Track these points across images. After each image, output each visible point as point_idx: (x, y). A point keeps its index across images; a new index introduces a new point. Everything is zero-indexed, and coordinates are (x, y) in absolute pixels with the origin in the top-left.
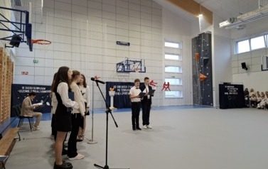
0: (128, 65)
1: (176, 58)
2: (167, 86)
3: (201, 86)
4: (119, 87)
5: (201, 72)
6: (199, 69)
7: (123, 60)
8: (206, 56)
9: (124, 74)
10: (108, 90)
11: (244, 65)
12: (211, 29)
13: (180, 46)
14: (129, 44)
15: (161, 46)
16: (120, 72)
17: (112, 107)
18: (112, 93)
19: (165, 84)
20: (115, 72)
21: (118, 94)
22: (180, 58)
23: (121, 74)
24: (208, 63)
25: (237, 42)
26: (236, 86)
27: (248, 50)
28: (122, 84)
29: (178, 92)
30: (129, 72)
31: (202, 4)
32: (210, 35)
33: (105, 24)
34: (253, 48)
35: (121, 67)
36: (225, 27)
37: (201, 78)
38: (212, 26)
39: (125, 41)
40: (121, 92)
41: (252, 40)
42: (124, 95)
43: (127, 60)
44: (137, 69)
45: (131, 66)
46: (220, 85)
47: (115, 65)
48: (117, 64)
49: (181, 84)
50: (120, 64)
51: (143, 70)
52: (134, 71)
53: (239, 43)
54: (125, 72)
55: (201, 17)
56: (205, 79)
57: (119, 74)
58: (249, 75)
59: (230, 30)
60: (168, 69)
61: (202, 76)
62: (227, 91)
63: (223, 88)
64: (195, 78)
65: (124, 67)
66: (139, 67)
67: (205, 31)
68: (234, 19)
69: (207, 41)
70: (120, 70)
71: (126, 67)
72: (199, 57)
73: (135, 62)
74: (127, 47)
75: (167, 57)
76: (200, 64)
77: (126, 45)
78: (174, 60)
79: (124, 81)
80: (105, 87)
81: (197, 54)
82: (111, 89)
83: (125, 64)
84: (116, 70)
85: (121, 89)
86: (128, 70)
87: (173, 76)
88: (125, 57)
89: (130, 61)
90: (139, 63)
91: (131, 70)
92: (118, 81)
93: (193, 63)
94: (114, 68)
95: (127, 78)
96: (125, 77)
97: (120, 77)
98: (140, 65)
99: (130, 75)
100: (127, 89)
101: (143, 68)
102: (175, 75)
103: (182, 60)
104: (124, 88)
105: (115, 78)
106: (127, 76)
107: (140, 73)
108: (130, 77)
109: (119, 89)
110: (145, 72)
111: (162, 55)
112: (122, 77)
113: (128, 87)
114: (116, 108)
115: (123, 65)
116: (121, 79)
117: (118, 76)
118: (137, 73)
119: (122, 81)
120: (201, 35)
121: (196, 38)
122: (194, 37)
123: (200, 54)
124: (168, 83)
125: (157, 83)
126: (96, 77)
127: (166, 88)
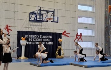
2: (79, 37)
4: (31, 36)
7: (36, 9)
9: (36, 24)
10: (19, 39)
16: (32, 21)
17: (23, 56)
18: (23, 42)
19: (77, 35)
20: (28, 22)
21: (30, 43)
22: (93, 9)
23: (34, 23)
28: (34, 33)
29: (90, 43)
30: (42, 21)
35: (34, 16)
40: (33, 41)
43: (40, 10)
44: (50, 19)
45: (44, 16)
47: (28, 14)
48: (30, 13)
49: (94, 35)
50: (32, 13)
51: (56, 20)
52: (47, 21)
54: (37, 21)
57: (31, 23)
60: (81, 20)
66: (52, 17)
70: (32, 19)
71: (38, 17)
73: (47, 12)
79: (36, 30)
80: (16, 36)
81: (110, 6)
82: (22, 38)
83: (38, 14)
84: (28, 19)
85: (33, 38)
86: (41, 20)
87: (86, 26)
88: (37, 6)
89: (43, 10)
90: (52, 13)
91: (43, 20)
92: (30, 30)
93: (105, 15)
94: (27, 17)
95: (40, 27)
96: (38, 27)
97: (32, 27)
98: (53, 15)
99: (43, 25)
100: (39, 38)
101: (56, 18)
102: (88, 26)
103: (94, 12)
104: (36, 38)
105: (28, 27)
106: (39, 26)
107: (53, 23)
108: (43, 27)
109: (30, 38)
110: (58, 22)
111: (75, 6)
112: (35, 27)
113: (40, 36)
114: (27, 58)
115: (36, 14)
116: (33, 29)
117: (31, 25)
118: (49, 23)
119: (34, 31)
124: (81, 33)
125: (69, 34)
126: (7, 26)
127: (78, 39)
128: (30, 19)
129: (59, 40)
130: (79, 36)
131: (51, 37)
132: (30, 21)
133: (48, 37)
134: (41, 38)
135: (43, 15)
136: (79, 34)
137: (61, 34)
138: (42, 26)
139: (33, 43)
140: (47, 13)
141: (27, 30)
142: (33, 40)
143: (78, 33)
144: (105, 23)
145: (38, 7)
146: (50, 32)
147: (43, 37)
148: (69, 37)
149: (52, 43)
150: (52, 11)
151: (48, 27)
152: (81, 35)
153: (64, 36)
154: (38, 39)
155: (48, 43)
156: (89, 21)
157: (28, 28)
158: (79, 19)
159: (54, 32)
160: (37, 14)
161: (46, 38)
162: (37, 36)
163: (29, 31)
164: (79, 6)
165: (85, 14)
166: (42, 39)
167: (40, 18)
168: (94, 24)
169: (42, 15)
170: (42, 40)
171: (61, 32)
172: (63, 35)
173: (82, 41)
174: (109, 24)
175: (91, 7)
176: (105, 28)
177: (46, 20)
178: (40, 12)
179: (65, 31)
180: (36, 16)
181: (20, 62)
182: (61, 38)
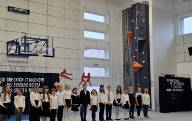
0: (27, 45)
1: (101, 36)
3: (135, 78)
4: (11, 79)
5: (135, 59)
6: (132, 55)
7: (18, 37)
8: (142, 36)
9: (19, 59)
13: (105, 20)
14: (28, 12)
15: (79, 19)
16: (12, 55)
19: (83, 76)
20: (4, 56)
22: (106, 37)
23: (14, 59)
24: (145, 47)
25: (183, 18)
26: (181, 79)
28: (15, 75)
30: (28, 56)
32: (147, 7)
35: (14, 47)
37: (135, 68)
39: (23, 6)
40: (13, 88)
43: (25, 37)
44: (40, 52)
45: (32, 47)
46: (160, 78)
47: (5, 45)
48: (8, 43)
49: (108, 76)
51: (50, 53)
52: (36, 55)
53: (185, 20)
54: (20, 55)
56: (140, 69)
57: (10, 59)
60: (88, 53)
61: (137, 65)
62: (170, 87)
63: (164, 82)
64: (127, 67)
65: (20, 49)
66: (45, 49)
69: (143, 14)
70: (12, 52)
71: (22, 48)
72: (132, 36)
73: (37, 40)
74: (24, 17)
75: (88, 34)
76: (133, 47)
77: (23, 13)
79: (18, 70)
81: (130, 32)
83: (22, 43)
84: (5, 52)
85: (12, 83)
86: (27, 53)
87: (96, 63)
88: (20, 32)
89: (30, 38)
90: (44, 42)
91: (30, 53)
92: (8, 69)
93: (123, 45)
95: (24, 65)
96: (21, 64)
97: (12, 64)
98: (46, 45)
99: (29, 61)
100: (23, 82)
101: (50, 50)
102: (99, 62)
103: (108, 41)
104: (19, 82)
105: (4, 64)
106: (23, 62)
107: (46, 57)
108: (29, 65)
109: (9, 82)
110: (53, 57)
112: (16, 64)
113: (24, 80)
115: (18, 43)
116: (13, 67)
117: (9, 62)
119: (15, 71)
120: (134, 6)
121: (128, 10)
122: (125, 8)
123: (133, 33)
124: (89, 74)
125: (71, 74)
127: (85, 82)
128: (8, 52)
129: (56, 84)
130: (86, 77)
131: (43, 80)
132: (7, 54)
133: (39, 80)
134: (27, 82)
135: (30, 45)
136: (86, 75)
137: (59, 74)
138: (27, 62)
139: (13, 90)
140: (37, 42)
141: (4, 70)
142: (13, 85)
143: (84, 74)
144: (124, 59)
145: (22, 32)
147: (30, 80)
148: (71, 79)
150: (44, 40)
152: (89, 76)
153: (63, 78)
154: (22, 84)
156: (100, 54)
157: (6, 66)
158: (85, 52)
159: (48, 72)
160: (20, 44)
161: (34, 83)
162: (21, 80)
163: (7, 71)
164: (85, 32)
165: (94, 44)
166: (28, 84)
167: (25, 51)
168: (108, 59)
169: (28, 45)
170: (29, 86)
171: (59, 71)
172: (62, 76)
173: (91, 86)
174: (129, 59)
175: (103, 34)
176: (124, 65)
177: (34, 52)
178: (25, 41)
179: (65, 71)
180: (19, 47)
182: (58, 81)
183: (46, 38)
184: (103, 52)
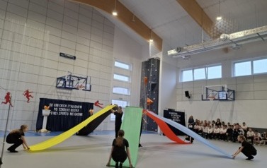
0: (71, 81)
1: (126, 79)
4: (57, 105)
5: (148, 97)
6: (146, 93)
7: (65, 75)
8: (154, 81)
9: (65, 91)
10: (41, 108)
11: (187, 94)
12: (160, 56)
13: (130, 68)
14: (75, 58)
15: (111, 66)
16: (60, 88)
17: (44, 129)
18: (46, 112)
20: (54, 88)
21: (55, 113)
22: (129, 80)
23: (61, 90)
24: (156, 88)
25: (182, 71)
26: (179, 113)
27: (192, 80)
28: (60, 102)
30: (71, 89)
31: (154, 31)
32: (159, 61)
33: (48, 32)
34: (196, 79)
35: (62, 82)
36: (172, 55)
37: (148, 103)
38: (162, 53)
39: (71, 53)
40: (58, 111)
41: (195, 70)
42: (61, 115)
43: (70, 76)
44: (81, 86)
45: (75, 83)
46: (165, 111)
47: (55, 80)
48: (58, 79)
50: (61, 79)
51: (88, 88)
52: (77, 89)
53: (184, 72)
54: (65, 88)
55: (151, 42)
56: (152, 104)
57: (58, 90)
58: (191, 103)
59: (177, 59)
61: (149, 100)
64: (142, 102)
66: (84, 85)
67: (154, 57)
68: (181, 49)
69: (156, 66)
70: (60, 85)
71: (67, 83)
72: (147, 81)
73: (79, 78)
74: (72, 60)
75: (116, 77)
76: (148, 88)
77: (71, 58)
78: (122, 82)
79: (64, 98)
80: (38, 104)
81: (146, 77)
82: (45, 107)
83: (67, 80)
84: (55, 85)
85: (58, 108)
86: (71, 87)
87: (120, 97)
88: (67, 71)
89: (74, 76)
90: (84, 80)
91: (73, 87)
92: (56, 98)
93: (141, 86)
94: (53, 82)
95: (69, 95)
96: (66, 95)
97: (59, 94)
98: (85, 82)
100: (66, 108)
101: (88, 86)
102: (123, 97)
103: (130, 82)
104: (63, 108)
105: (54, 94)
106: (68, 93)
107: (84, 91)
108: (72, 95)
109: (56, 107)
110: (90, 91)
111: (111, 75)
112: (62, 94)
114: (49, 132)
115: (65, 80)
116: (60, 96)
117: (57, 92)
118: (80, 91)
119: (61, 99)
120: (150, 60)
121: (146, 62)
122: (144, 61)
123: (148, 79)
125: (102, 104)
126: (28, 91)
128: (57, 85)
129: (90, 111)
131: (81, 107)
132: (57, 87)
133: (78, 107)
134: (69, 108)
138: (71, 94)
139: (58, 113)
140: (79, 80)
144: (141, 95)
145: (69, 72)
146: (79, 101)
147: (72, 106)
148: (101, 108)
149: (81, 114)
151: (78, 96)
155: (77, 114)
156: (124, 91)
158: (114, 89)
159: (86, 102)
162: (65, 106)
165: (120, 84)
166: (70, 110)
167: (69, 85)
168: (129, 95)
169: (73, 81)
171: (93, 102)
172: (95, 105)
174: (144, 96)
176: (140, 100)
177: (76, 87)
178: (70, 78)
179: (98, 102)
180: (65, 82)
181: (40, 135)
182: (92, 109)
183: (85, 77)
184: (126, 90)
